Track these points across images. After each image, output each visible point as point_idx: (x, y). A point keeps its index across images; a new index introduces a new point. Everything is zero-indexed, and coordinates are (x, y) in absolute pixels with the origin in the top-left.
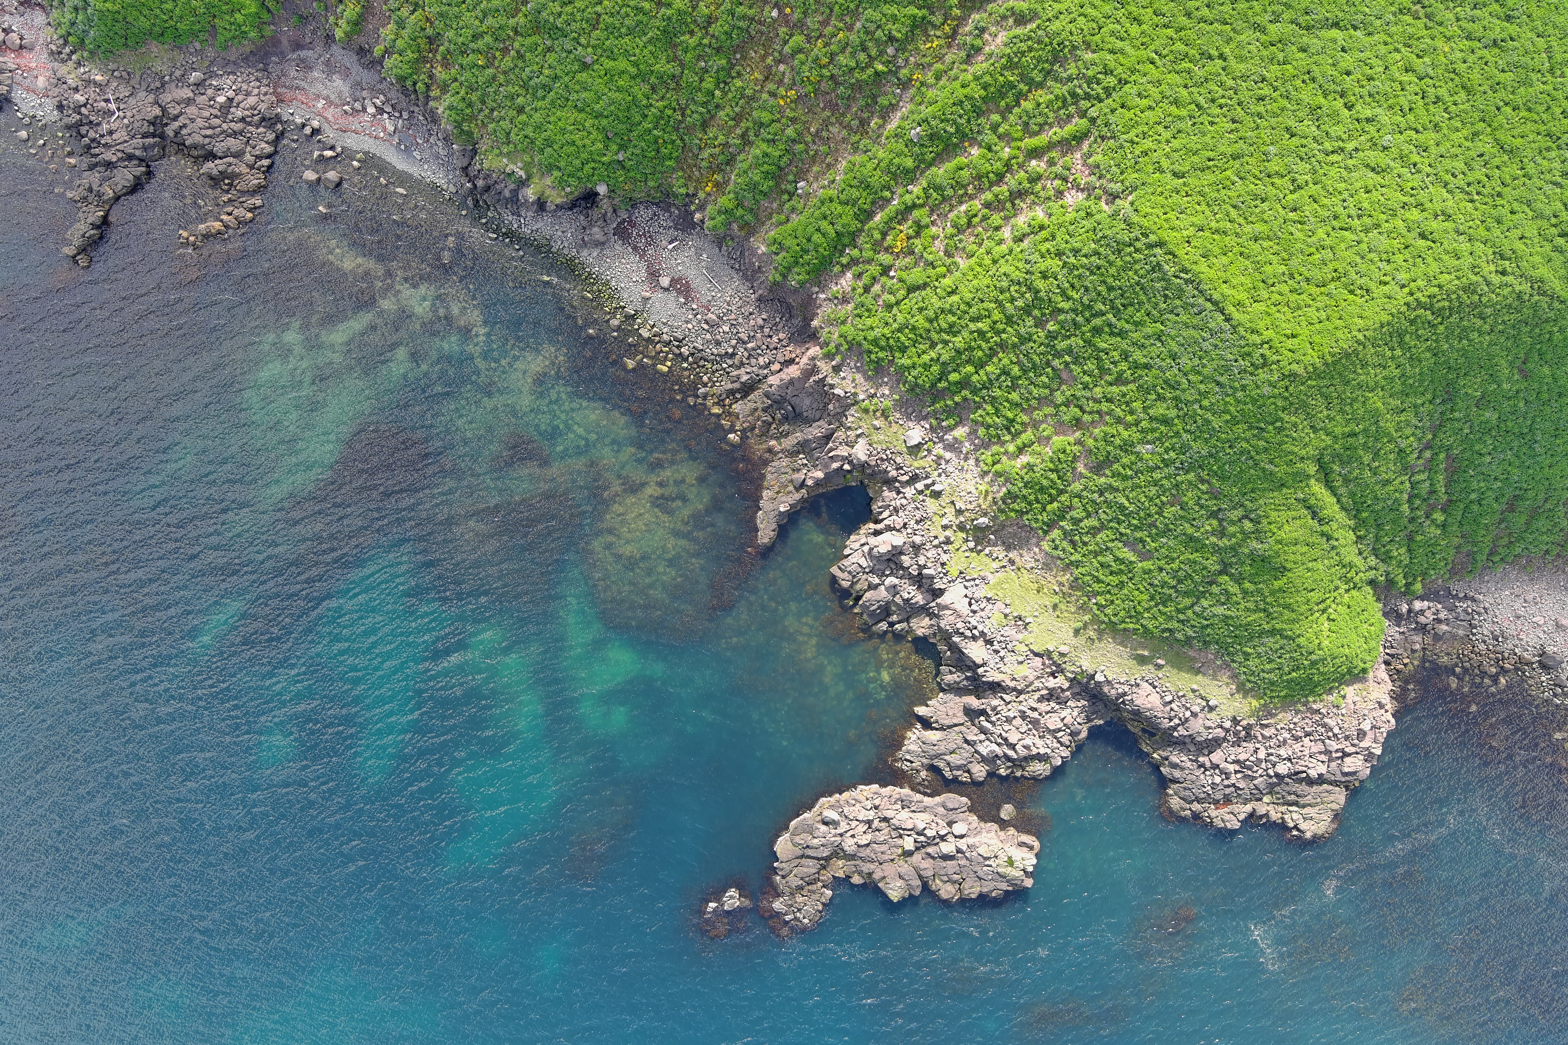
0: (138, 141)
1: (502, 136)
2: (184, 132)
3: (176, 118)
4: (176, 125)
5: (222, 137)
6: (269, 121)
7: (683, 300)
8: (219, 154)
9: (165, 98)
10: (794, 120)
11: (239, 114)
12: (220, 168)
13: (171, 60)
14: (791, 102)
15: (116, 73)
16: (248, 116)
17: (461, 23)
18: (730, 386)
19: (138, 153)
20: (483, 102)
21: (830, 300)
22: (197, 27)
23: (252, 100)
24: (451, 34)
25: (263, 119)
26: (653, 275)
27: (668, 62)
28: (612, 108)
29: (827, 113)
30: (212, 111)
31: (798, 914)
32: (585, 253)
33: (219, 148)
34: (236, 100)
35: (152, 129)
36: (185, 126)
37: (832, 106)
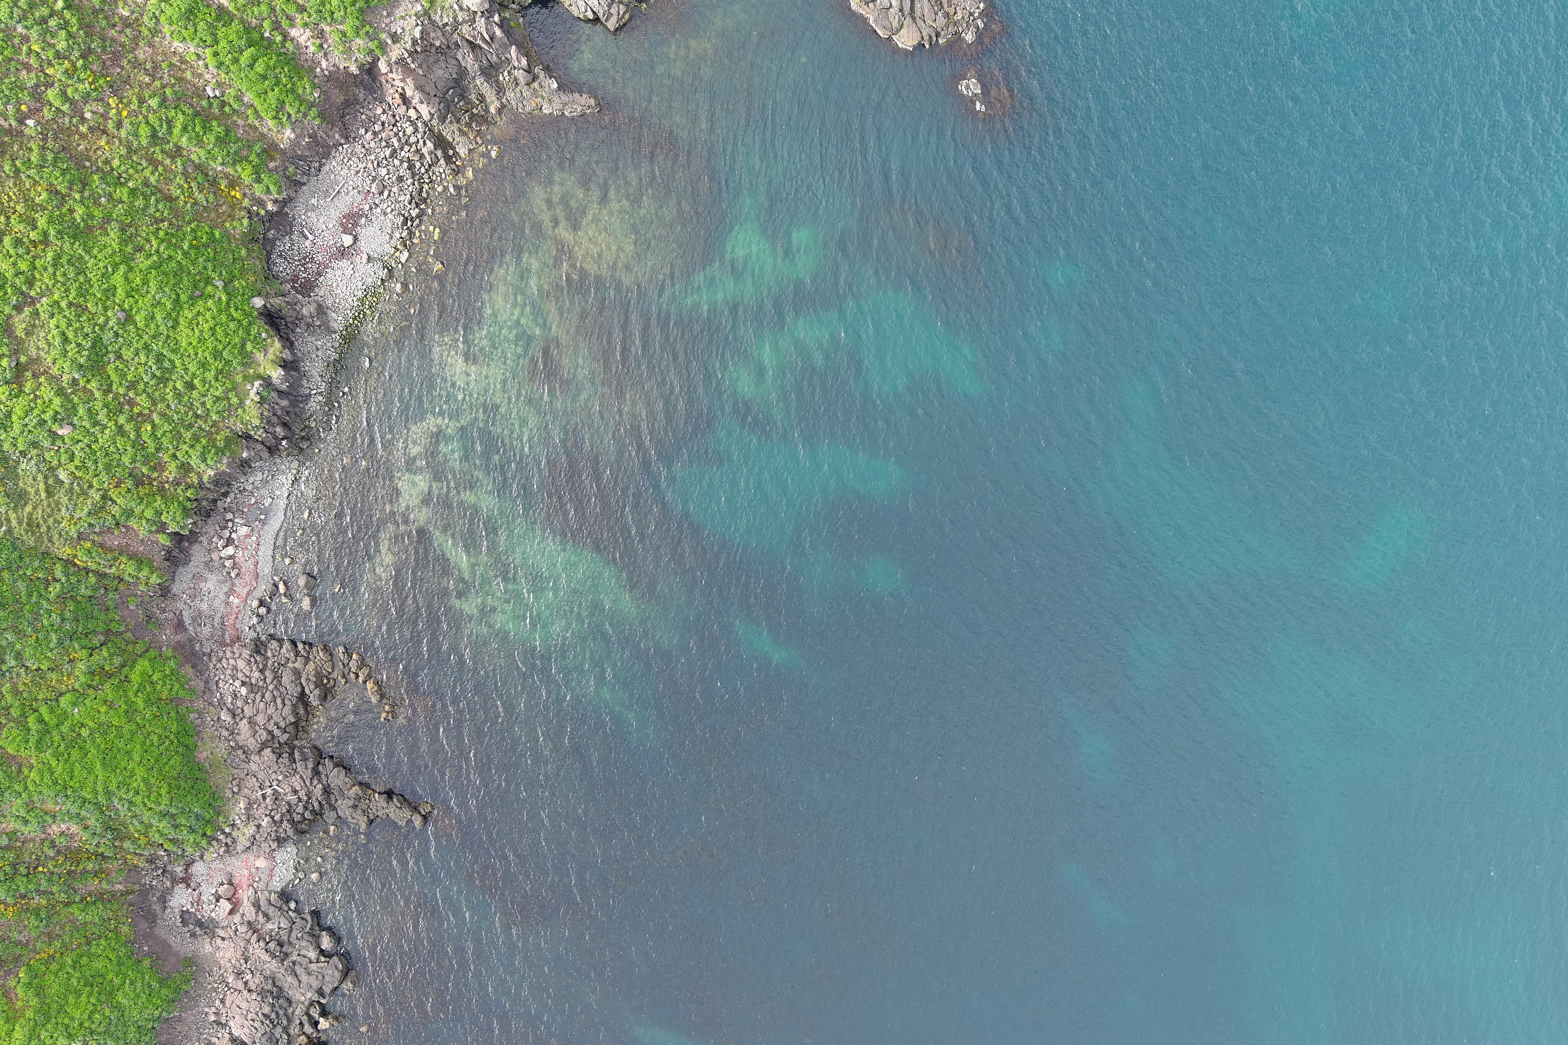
0: (299, 766)
1: (221, 405)
2: (282, 724)
3: (270, 733)
4: (277, 732)
5: (282, 690)
6: (258, 647)
7: (364, 219)
8: (299, 689)
9: (252, 744)
10: (142, 101)
11: (257, 674)
12: (312, 687)
13: (212, 738)
14: (122, 103)
15: (235, 790)
16: (258, 666)
17: (112, 449)
18: (442, 162)
19: (310, 765)
20: (191, 426)
21: (326, 54)
22: (173, 714)
23: (241, 664)
24: (126, 460)
25: (258, 652)
26: (343, 253)
27: (108, 235)
28: (167, 289)
29: (124, 62)
30: (258, 700)
31: (976, 15)
32: (335, 325)
33: (294, 691)
34: (244, 679)
35: (286, 755)
36: (276, 724)
37: (116, 58)
